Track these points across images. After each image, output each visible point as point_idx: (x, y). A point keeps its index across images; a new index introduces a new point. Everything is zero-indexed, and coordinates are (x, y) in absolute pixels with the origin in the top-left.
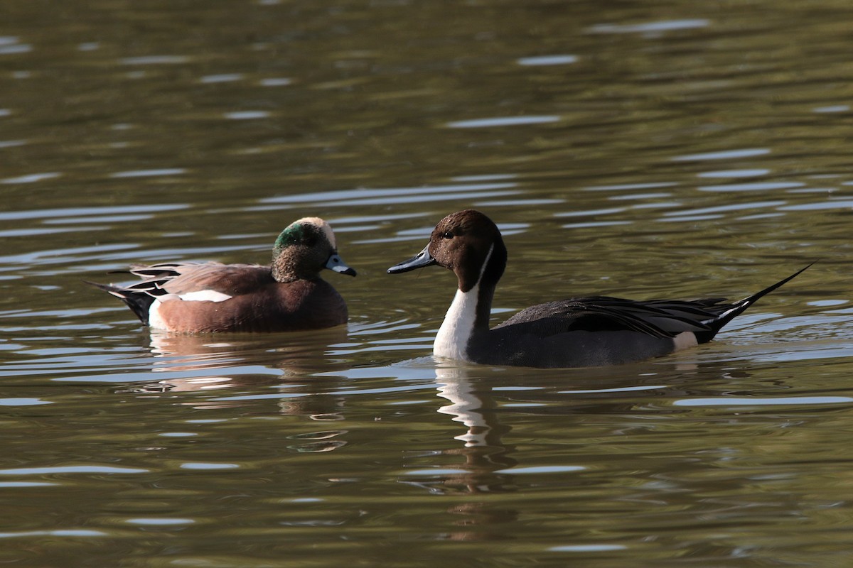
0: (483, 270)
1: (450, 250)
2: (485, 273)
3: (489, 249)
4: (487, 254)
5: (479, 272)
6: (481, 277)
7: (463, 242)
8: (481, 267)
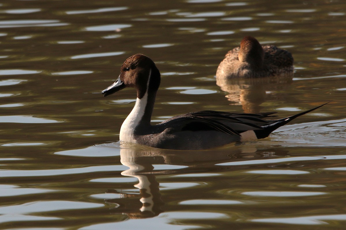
0: (148, 84)
1: (130, 77)
2: (150, 85)
3: (149, 72)
4: (149, 75)
5: (146, 85)
6: (148, 88)
7: (136, 72)
8: (147, 83)
